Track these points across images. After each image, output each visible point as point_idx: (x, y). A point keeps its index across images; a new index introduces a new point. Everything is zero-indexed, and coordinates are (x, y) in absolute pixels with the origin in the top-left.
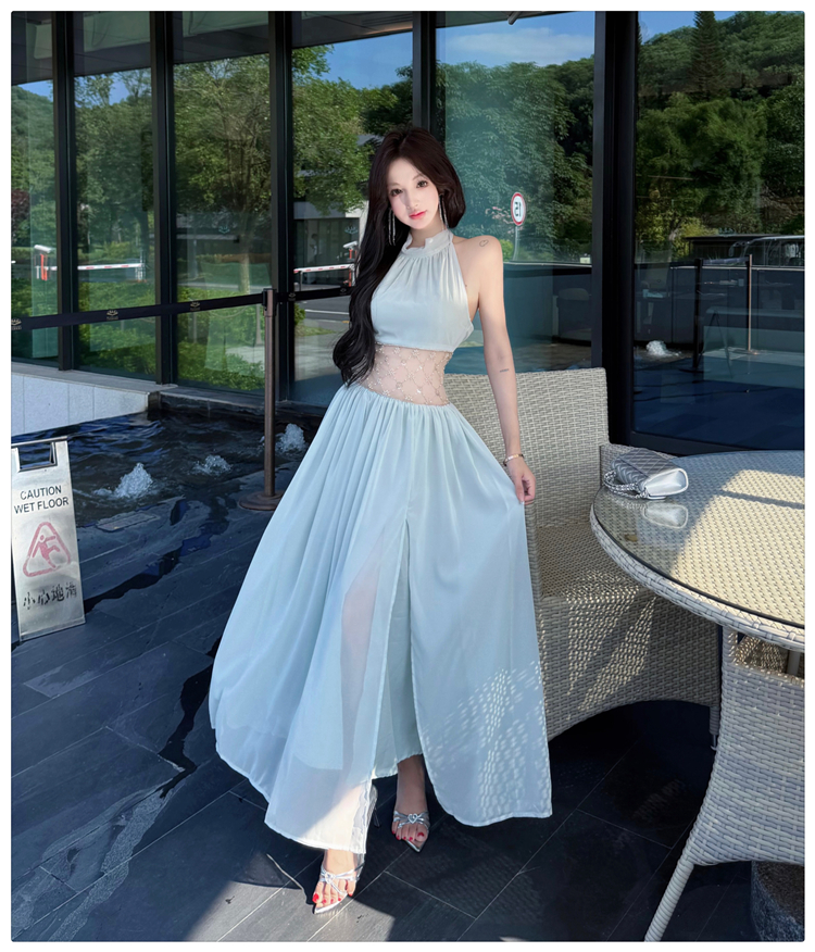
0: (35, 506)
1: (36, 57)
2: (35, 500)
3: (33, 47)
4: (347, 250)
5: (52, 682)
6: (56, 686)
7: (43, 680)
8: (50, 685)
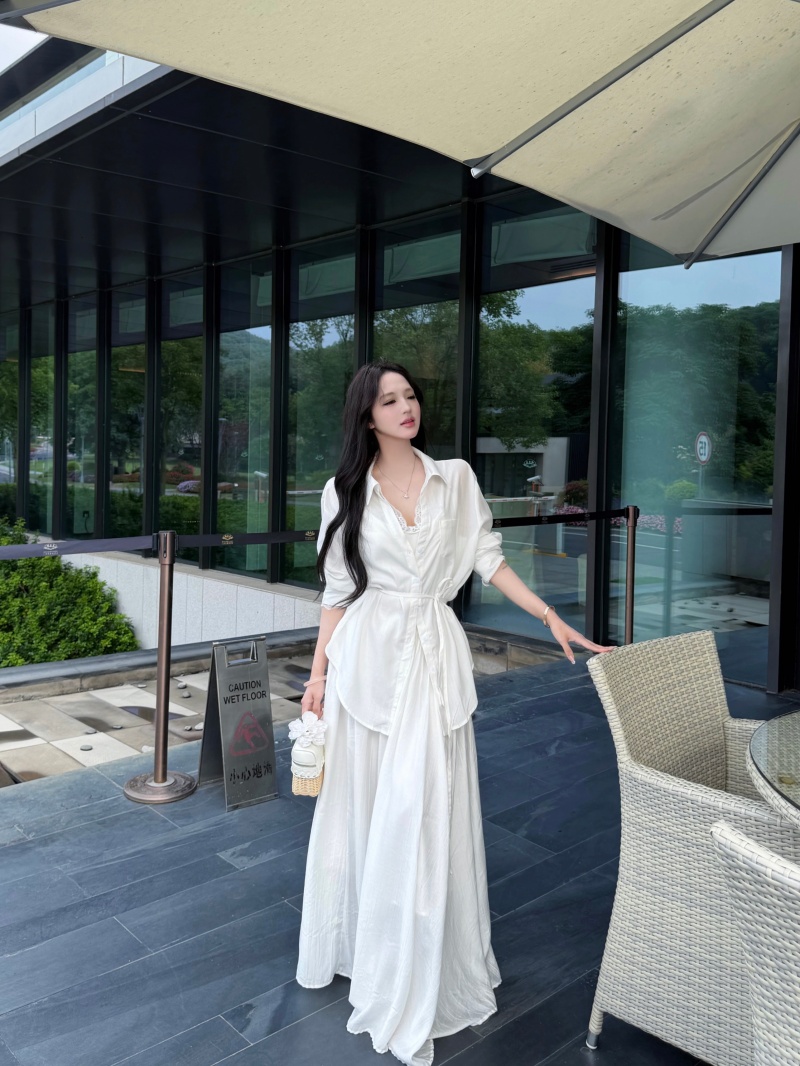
0: (240, 697)
1: (259, 305)
2: (241, 693)
3: (256, 297)
5: (241, 855)
6: (245, 859)
7: (234, 853)
8: (240, 858)
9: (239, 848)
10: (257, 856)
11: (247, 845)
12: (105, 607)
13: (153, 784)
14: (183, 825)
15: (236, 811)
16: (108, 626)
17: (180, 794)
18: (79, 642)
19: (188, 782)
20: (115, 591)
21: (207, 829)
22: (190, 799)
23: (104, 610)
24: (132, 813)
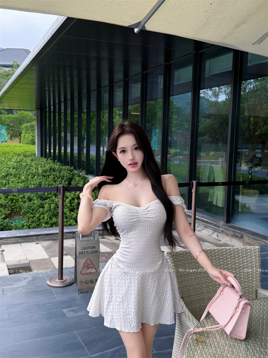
0: (86, 253)
5: (71, 311)
6: (72, 313)
7: (70, 310)
8: (70, 312)
9: (72, 308)
10: (77, 312)
11: (76, 308)
13: (57, 280)
14: (59, 297)
15: (81, 294)
17: (65, 285)
19: (70, 281)
21: (66, 300)
22: (68, 287)
24: (44, 290)
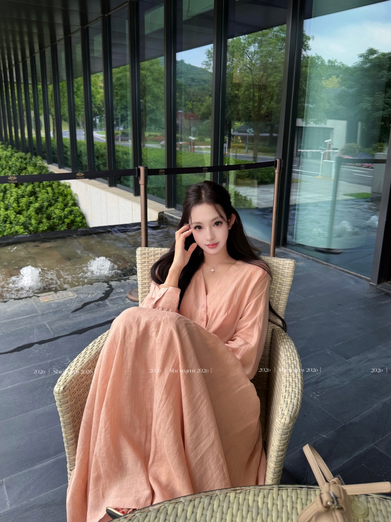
4: (327, 143)
12: (71, 202)
16: (71, 212)
18: (55, 220)
20: (76, 195)
23: (70, 205)
